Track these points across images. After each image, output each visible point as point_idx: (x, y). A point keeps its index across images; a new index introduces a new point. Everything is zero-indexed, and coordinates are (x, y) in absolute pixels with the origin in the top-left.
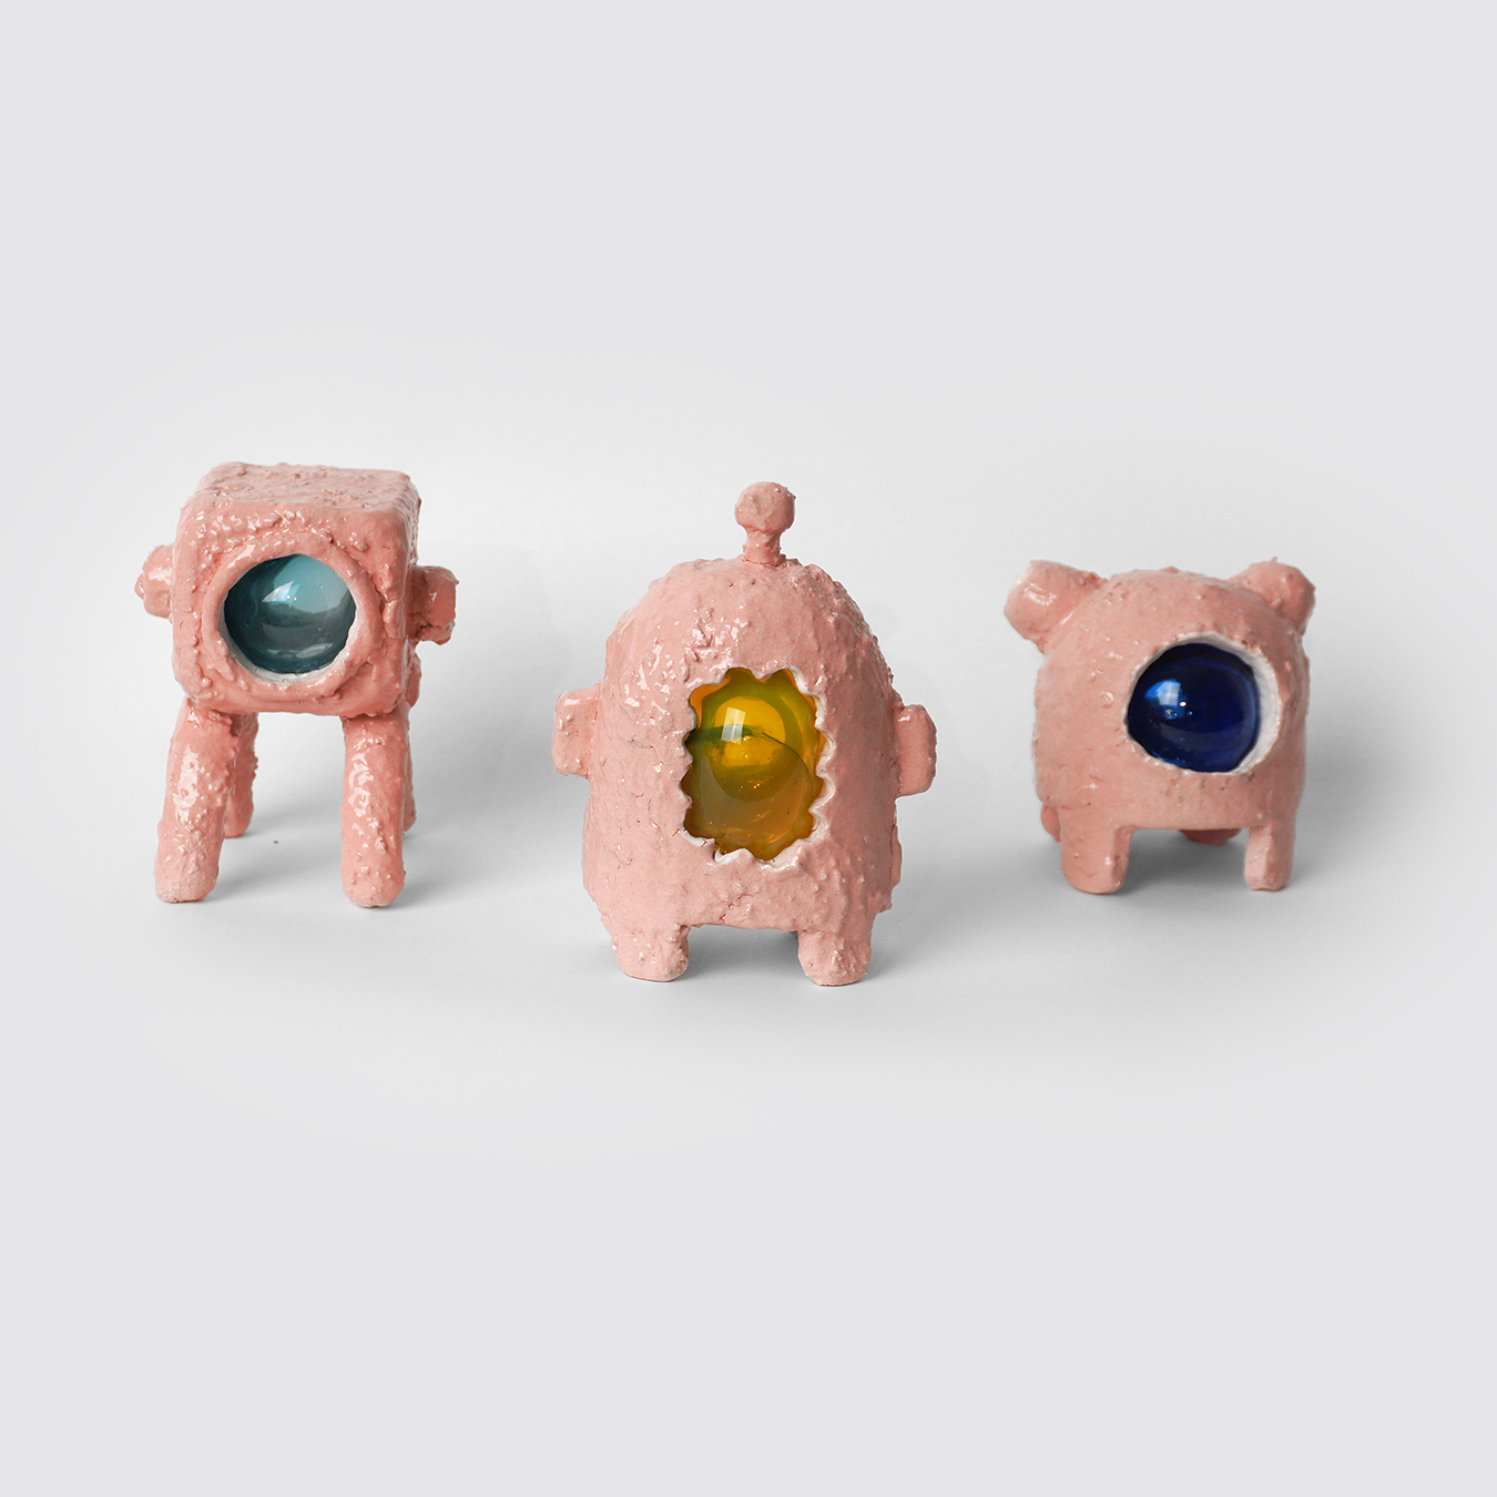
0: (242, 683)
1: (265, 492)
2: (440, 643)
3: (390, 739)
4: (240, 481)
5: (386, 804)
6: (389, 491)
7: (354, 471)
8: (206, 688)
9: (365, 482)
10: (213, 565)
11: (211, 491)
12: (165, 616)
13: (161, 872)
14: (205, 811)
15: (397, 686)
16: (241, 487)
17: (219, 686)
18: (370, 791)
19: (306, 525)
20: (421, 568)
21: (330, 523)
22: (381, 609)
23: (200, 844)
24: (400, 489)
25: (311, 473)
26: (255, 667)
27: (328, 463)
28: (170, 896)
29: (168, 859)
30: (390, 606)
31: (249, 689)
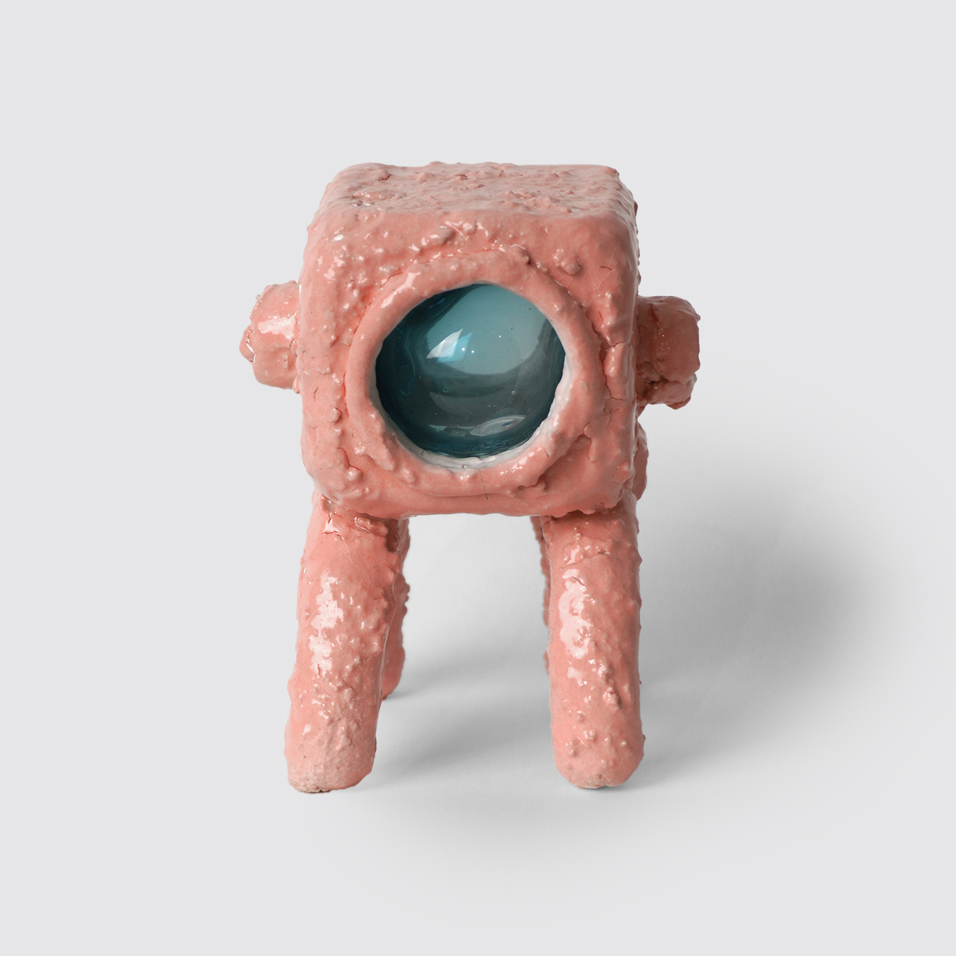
0: (406, 473)
1: (427, 197)
2: (675, 406)
3: (616, 546)
4: (382, 187)
5: (616, 639)
6: (598, 190)
7: (541, 169)
8: (353, 483)
9: (560, 181)
10: (360, 305)
11: (348, 201)
12: (286, 384)
13: (295, 750)
14: (357, 660)
15: (626, 468)
16: (388, 195)
17: (373, 478)
18: (593, 621)
19: (492, 239)
20: (645, 299)
21: (525, 236)
22: (602, 356)
23: (351, 707)
24: (610, 186)
25: (482, 172)
26: (420, 450)
27: (500, 159)
28: (311, 783)
29: (307, 729)
30: (614, 353)
31: (417, 480)
